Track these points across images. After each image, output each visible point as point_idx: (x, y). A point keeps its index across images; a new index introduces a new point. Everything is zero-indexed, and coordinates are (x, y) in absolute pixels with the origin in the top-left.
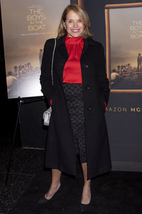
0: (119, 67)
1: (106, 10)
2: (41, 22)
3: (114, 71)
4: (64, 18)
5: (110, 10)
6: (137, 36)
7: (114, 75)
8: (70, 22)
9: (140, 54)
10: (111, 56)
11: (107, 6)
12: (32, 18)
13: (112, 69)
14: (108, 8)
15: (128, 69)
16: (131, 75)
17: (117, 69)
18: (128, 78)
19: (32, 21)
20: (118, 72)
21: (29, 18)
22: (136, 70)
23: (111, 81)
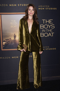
0: (6, 39)
3: (4, 41)
6: (13, 27)
7: (4, 43)
9: (15, 34)
13: (3, 41)
14: (1, 14)
15: (10, 40)
16: (12, 43)
17: (5, 40)
18: (10, 44)
20: (6, 42)
22: (14, 40)
23: (3, 46)
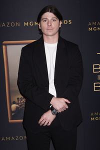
0: (18, 99)
3: (14, 103)
5: (7, 46)
7: (14, 106)
10: (11, 89)
11: (4, 42)
17: (16, 101)
20: (18, 104)
23: (12, 112)
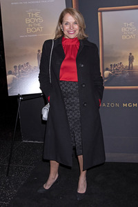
0: (111, 65)
1: (99, 13)
2: (39, 25)
3: (107, 69)
4: (61, 21)
5: (103, 13)
7: (107, 73)
8: (66, 24)
9: (131, 54)
10: (105, 56)
11: (100, 9)
12: (30, 21)
14: (101, 11)
15: (120, 68)
16: (123, 72)
18: (120, 75)
19: (30, 23)
20: (111, 71)
21: (28, 21)
22: (128, 68)
23: (104, 78)
